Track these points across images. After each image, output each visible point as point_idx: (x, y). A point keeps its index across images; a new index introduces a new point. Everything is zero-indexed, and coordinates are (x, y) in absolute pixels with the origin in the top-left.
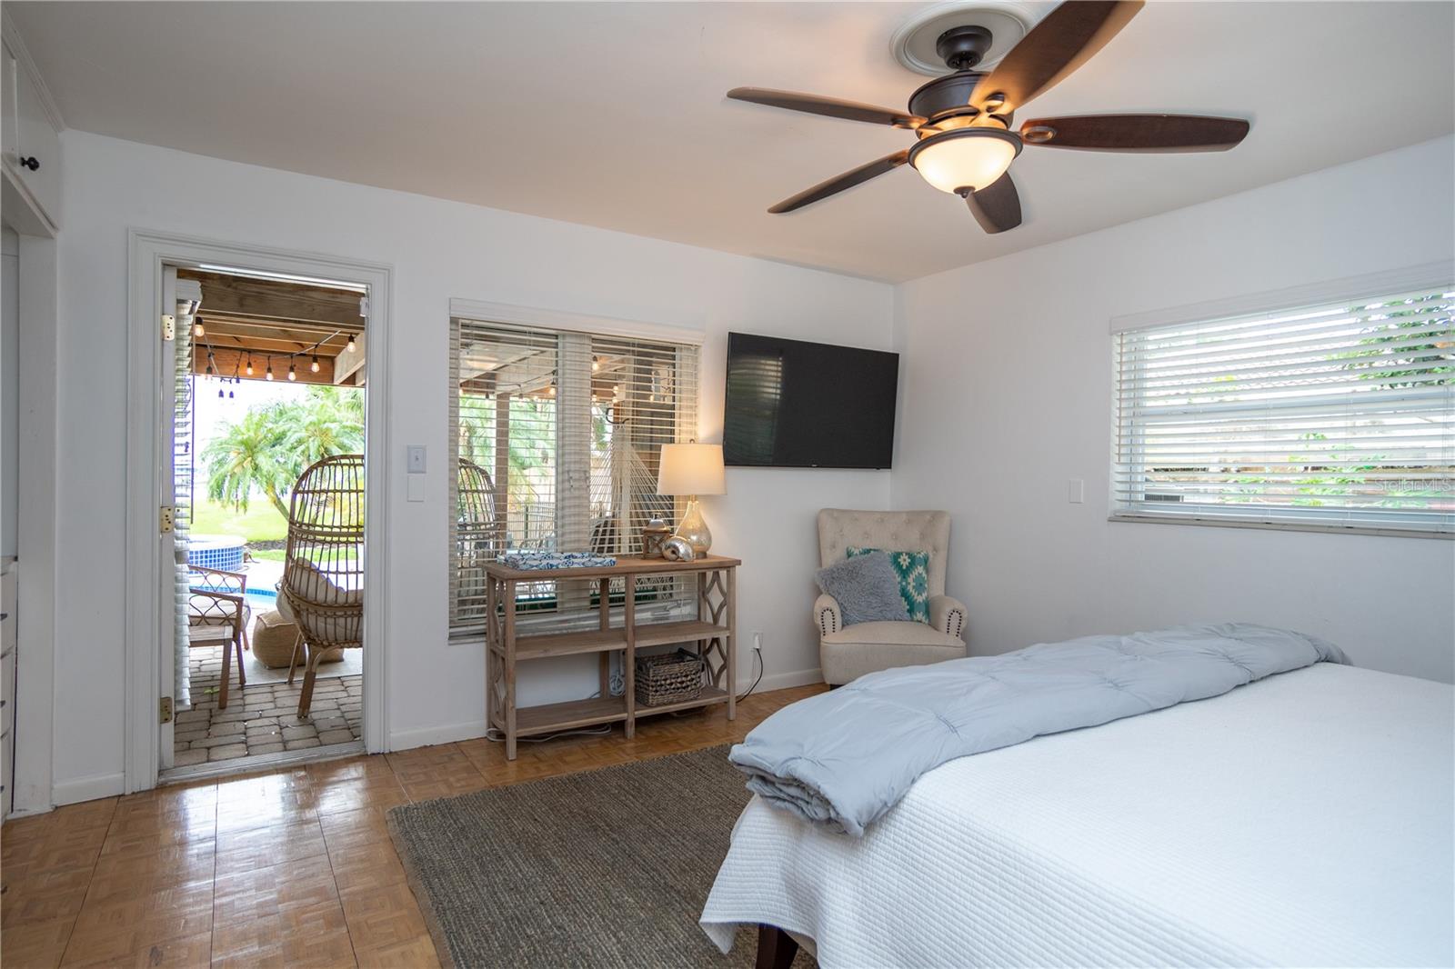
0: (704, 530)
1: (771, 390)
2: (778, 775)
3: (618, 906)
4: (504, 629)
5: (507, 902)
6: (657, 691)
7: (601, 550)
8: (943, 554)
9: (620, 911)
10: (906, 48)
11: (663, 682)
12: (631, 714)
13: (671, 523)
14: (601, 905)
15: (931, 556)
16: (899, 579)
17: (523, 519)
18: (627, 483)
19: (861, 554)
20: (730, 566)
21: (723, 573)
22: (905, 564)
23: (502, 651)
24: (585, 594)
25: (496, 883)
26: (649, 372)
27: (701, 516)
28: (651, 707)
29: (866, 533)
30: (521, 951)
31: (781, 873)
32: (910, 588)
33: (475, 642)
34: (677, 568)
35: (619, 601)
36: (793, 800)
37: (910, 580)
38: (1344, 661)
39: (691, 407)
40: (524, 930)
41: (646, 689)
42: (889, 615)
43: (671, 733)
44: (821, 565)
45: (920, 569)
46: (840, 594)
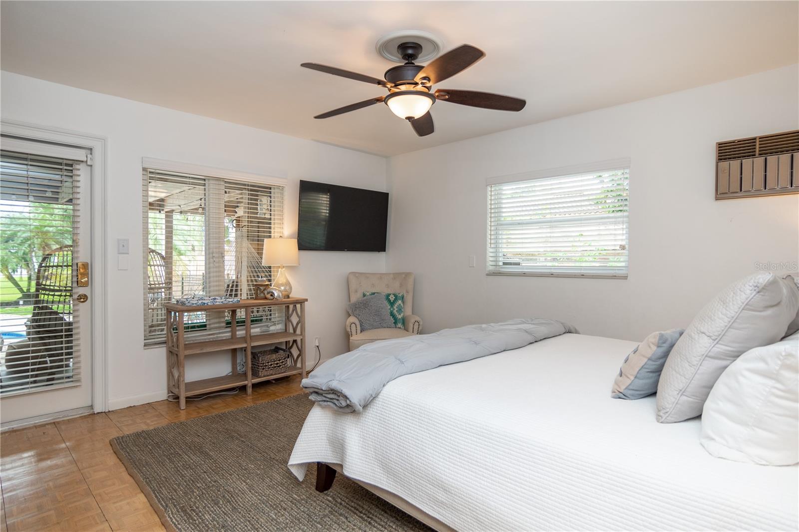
0: (288, 284)
1: (324, 211)
2: (324, 389)
3: (245, 469)
4: (178, 340)
5: (185, 474)
6: (263, 369)
7: (231, 295)
8: (411, 294)
9: (247, 472)
10: (383, 49)
11: (267, 364)
12: (250, 381)
13: (270, 280)
14: (237, 470)
15: (405, 295)
16: (389, 307)
17: (181, 284)
18: (245, 260)
19: (370, 295)
20: (302, 302)
21: (298, 306)
22: (392, 300)
23: (176, 351)
24: (223, 320)
25: (178, 466)
26: (257, 200)
27: (285, 276)
28: (260, 377)
29: (373, 285)
30: (195, 494)
31: (327, 437)
32: (395, 311)
33: (159, 347)
34: (274, 303)
35: (242, 323)
36: (332, 401)
37: (395, 307)
38: (577, 332)
39: (280, 219)
40: (196, 485)
41: (258, 368)
42: (385, 325)
43: (272, 390)
44: (350, 301)
45: (400, 302)
46: (359, 315)
